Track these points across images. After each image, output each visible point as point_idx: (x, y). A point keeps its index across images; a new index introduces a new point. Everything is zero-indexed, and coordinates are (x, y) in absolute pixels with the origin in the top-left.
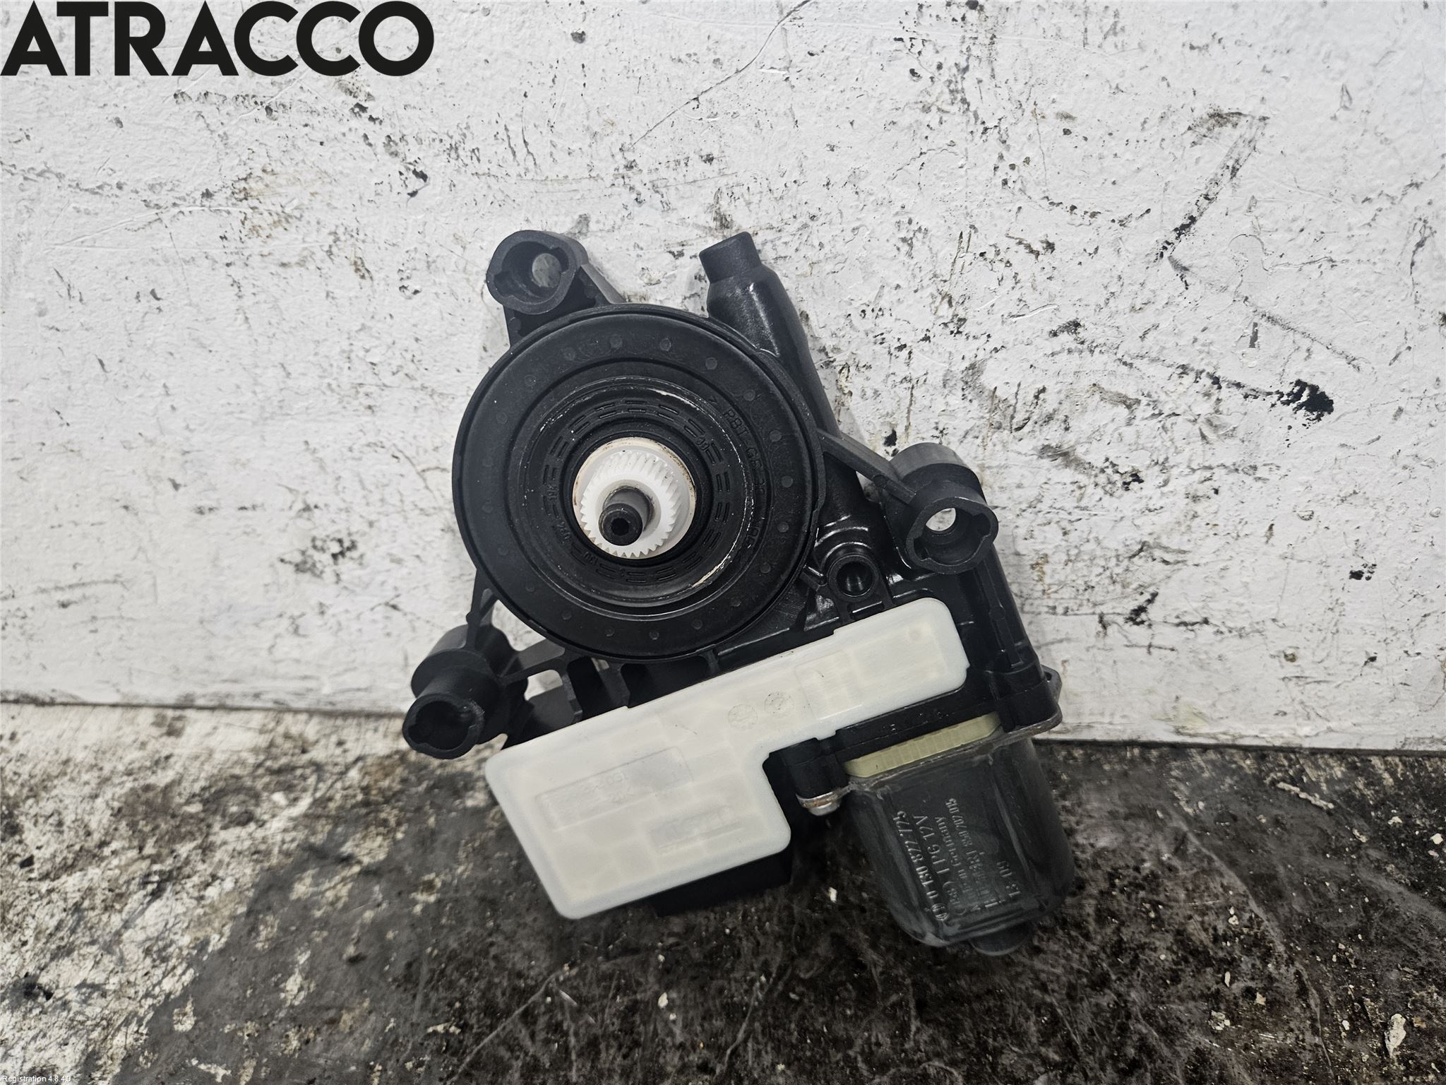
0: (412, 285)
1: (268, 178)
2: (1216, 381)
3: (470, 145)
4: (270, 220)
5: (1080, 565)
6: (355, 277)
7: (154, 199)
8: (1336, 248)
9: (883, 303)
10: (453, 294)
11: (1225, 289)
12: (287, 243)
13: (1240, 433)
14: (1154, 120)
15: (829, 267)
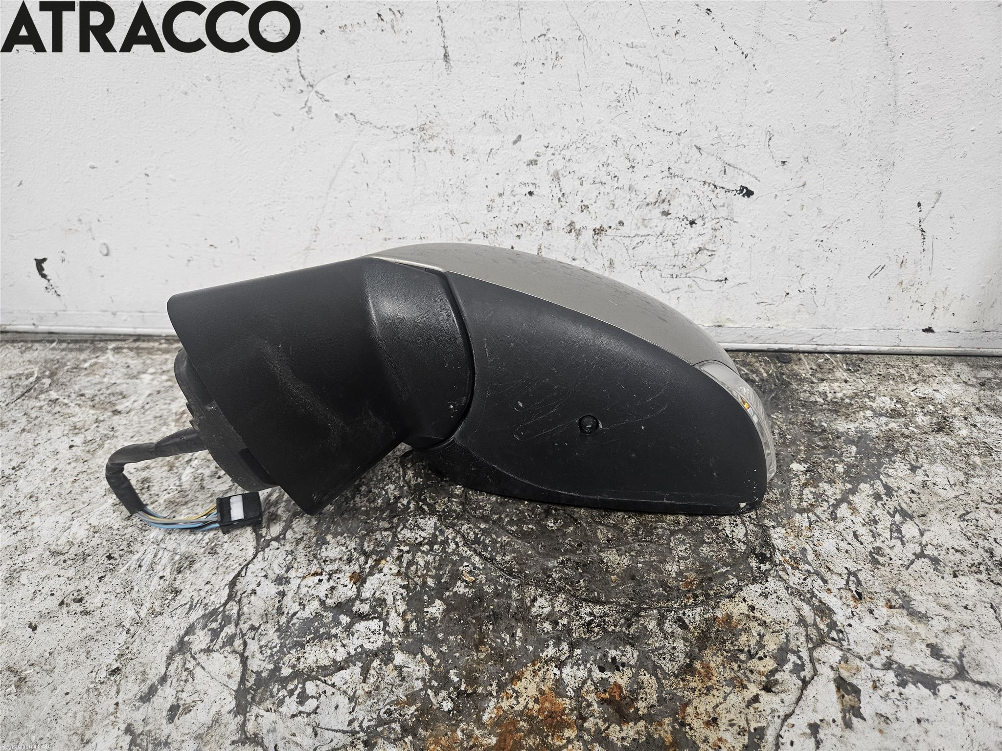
0: (467, 158)
1: (431, 124)
2: (715, 186)
3: (488, 115)
4: (428, 137)
5: (680, 257)
6: (450, 155)
7: (396, 130)
8: (745, 142)
9: (609, 162)
10: (479, 161)
11: (713, 155)
12: (432, 145)
13: (726, 205)
14: (684, 104)
15: (592, 150)
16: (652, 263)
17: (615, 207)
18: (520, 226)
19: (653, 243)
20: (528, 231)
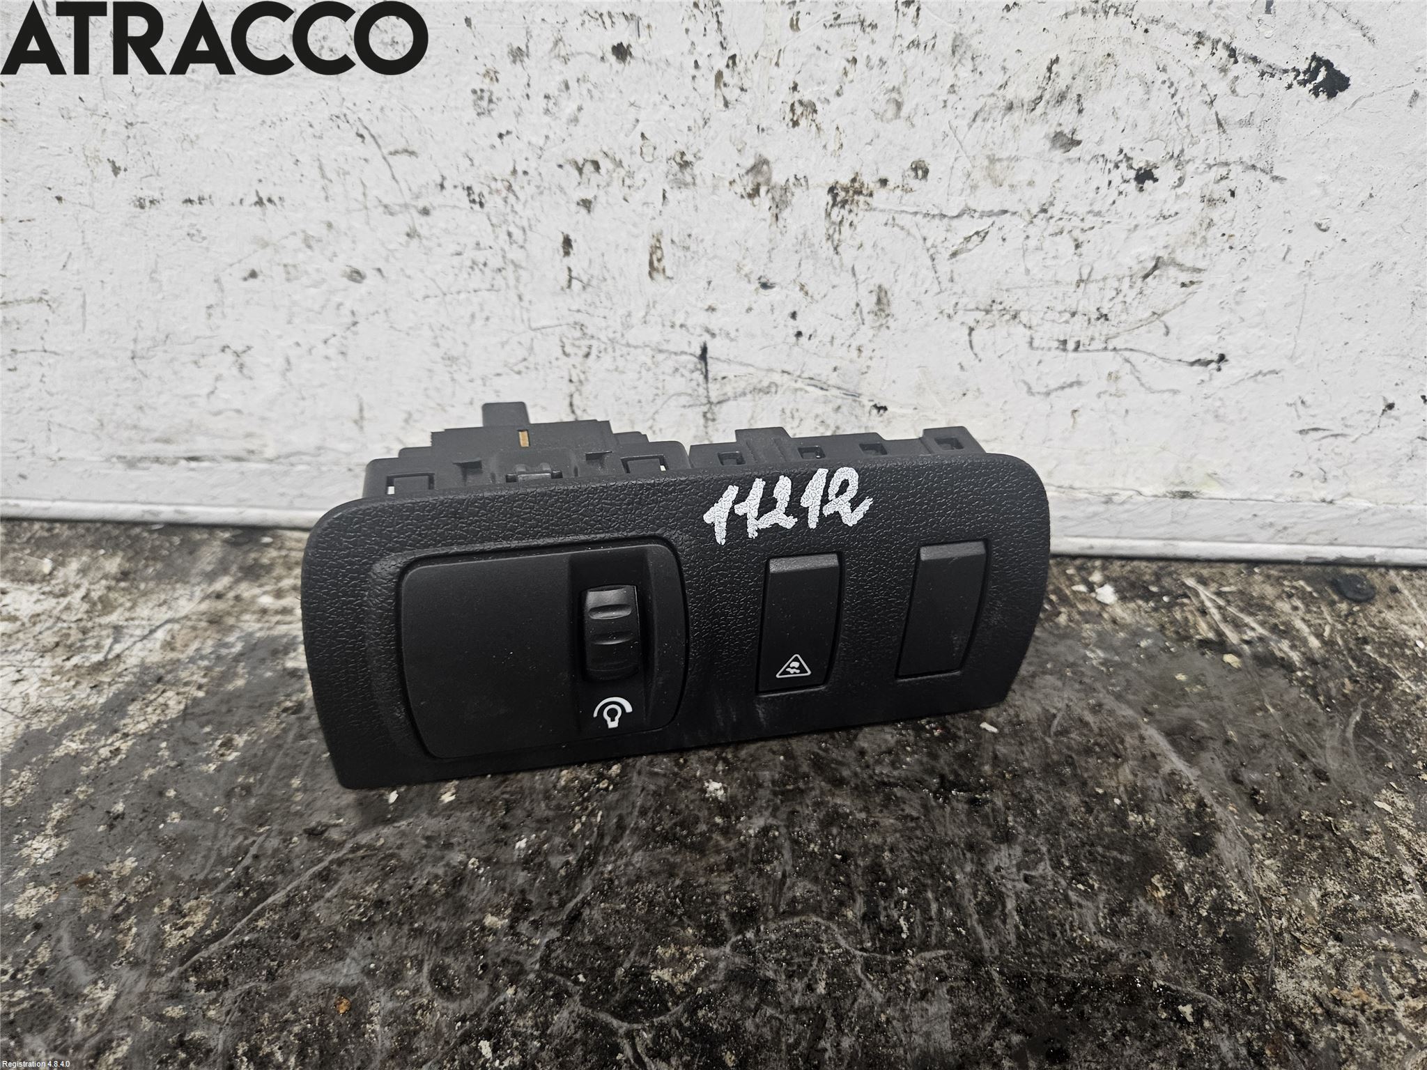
2: (1233, 53)
13: (1257, 120)
16: (1006, 304)
17: (905, 111)
18: (589, 168)
19: (1016, 241)
20: (616, 187)
